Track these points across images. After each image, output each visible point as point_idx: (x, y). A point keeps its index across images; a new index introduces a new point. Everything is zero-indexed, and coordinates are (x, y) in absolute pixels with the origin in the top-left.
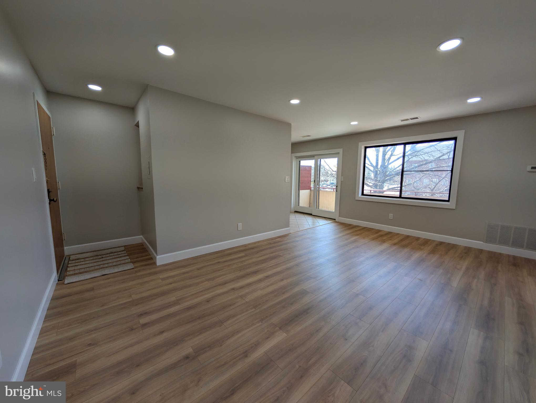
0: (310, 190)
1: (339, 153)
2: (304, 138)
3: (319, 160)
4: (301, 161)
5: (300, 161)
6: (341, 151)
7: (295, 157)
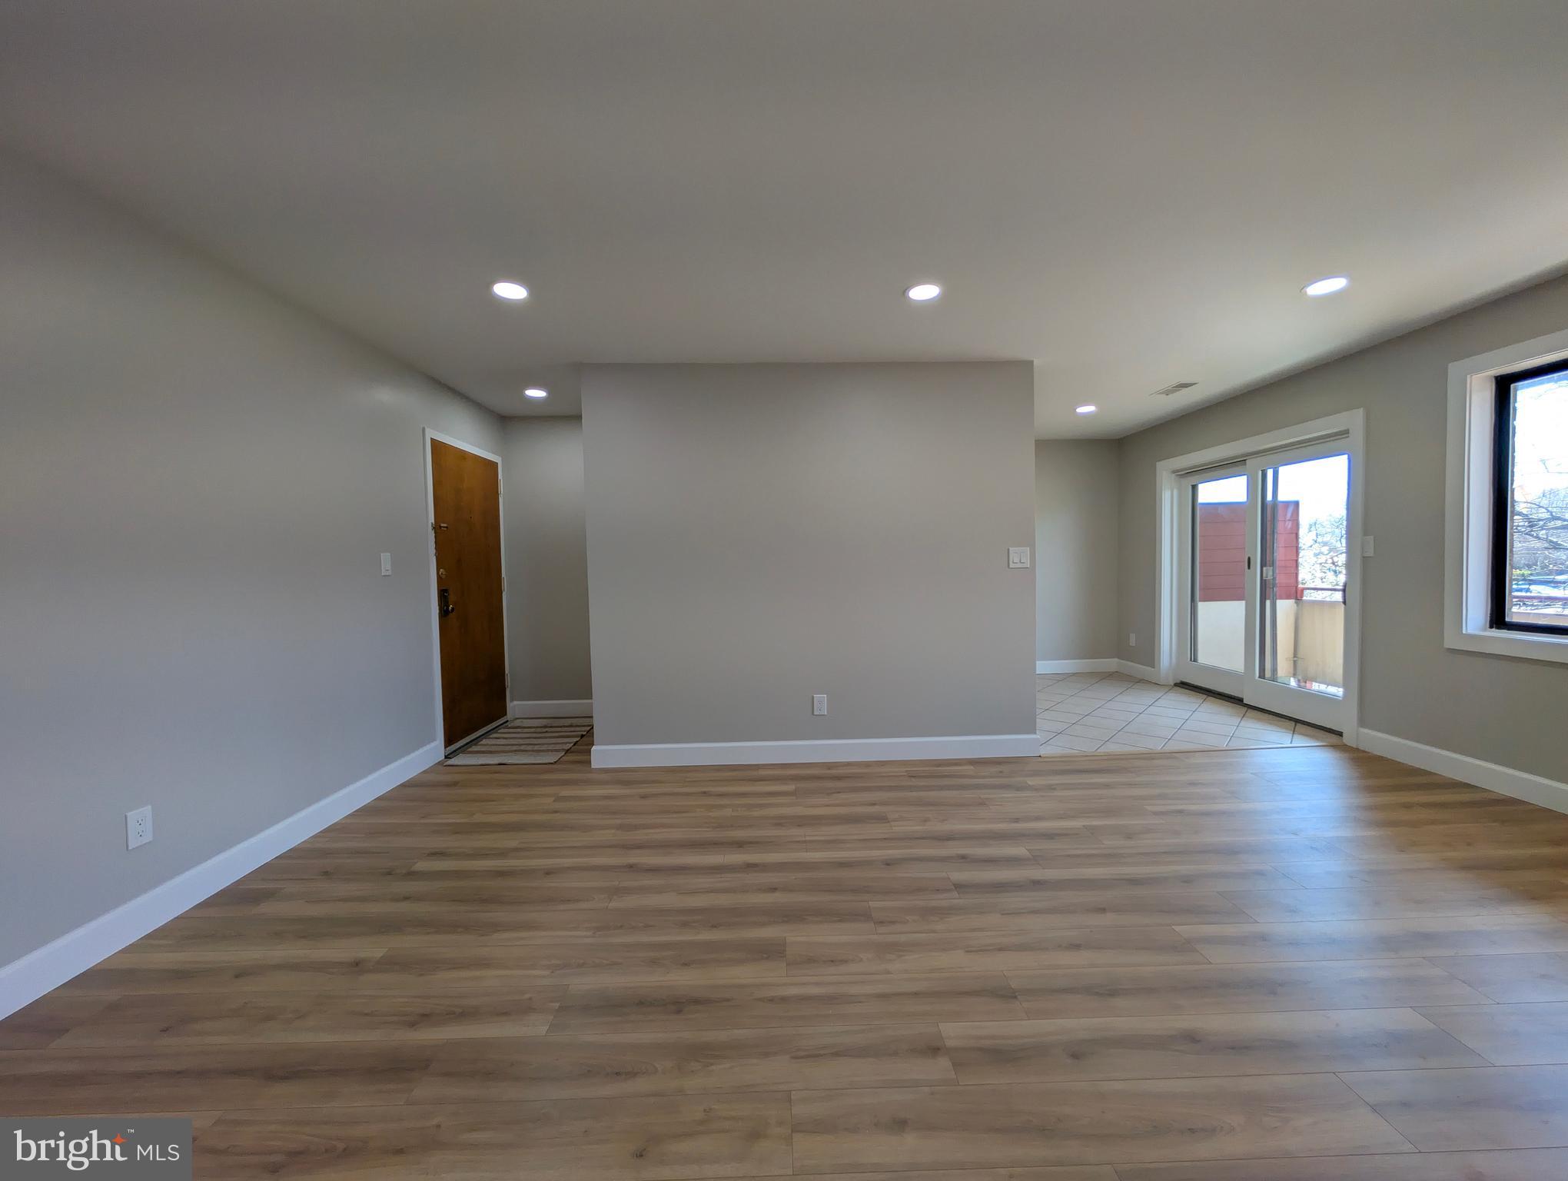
0: (1294, 601)
1: (1347, 432)
2: (1170, 396)
3: (1270, 473)
4: (1201, 486)
5: (1194, 488)
6: (1354, 420)
7: (1174, 472)
